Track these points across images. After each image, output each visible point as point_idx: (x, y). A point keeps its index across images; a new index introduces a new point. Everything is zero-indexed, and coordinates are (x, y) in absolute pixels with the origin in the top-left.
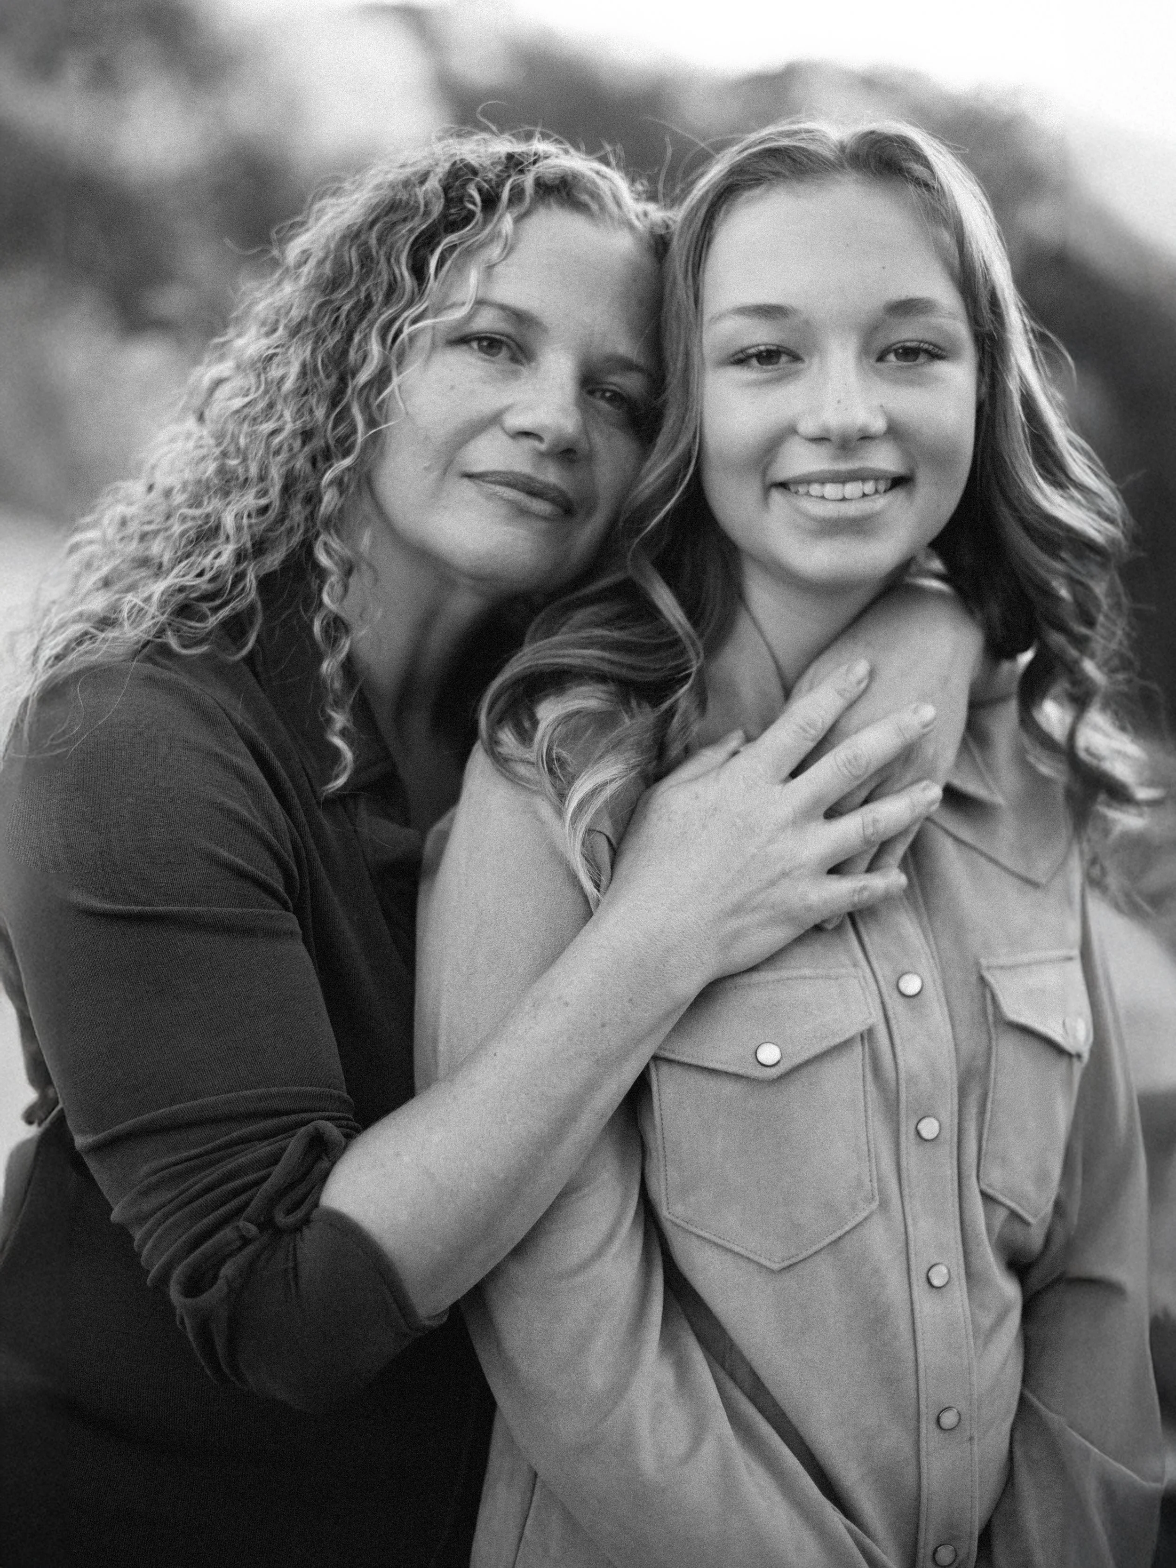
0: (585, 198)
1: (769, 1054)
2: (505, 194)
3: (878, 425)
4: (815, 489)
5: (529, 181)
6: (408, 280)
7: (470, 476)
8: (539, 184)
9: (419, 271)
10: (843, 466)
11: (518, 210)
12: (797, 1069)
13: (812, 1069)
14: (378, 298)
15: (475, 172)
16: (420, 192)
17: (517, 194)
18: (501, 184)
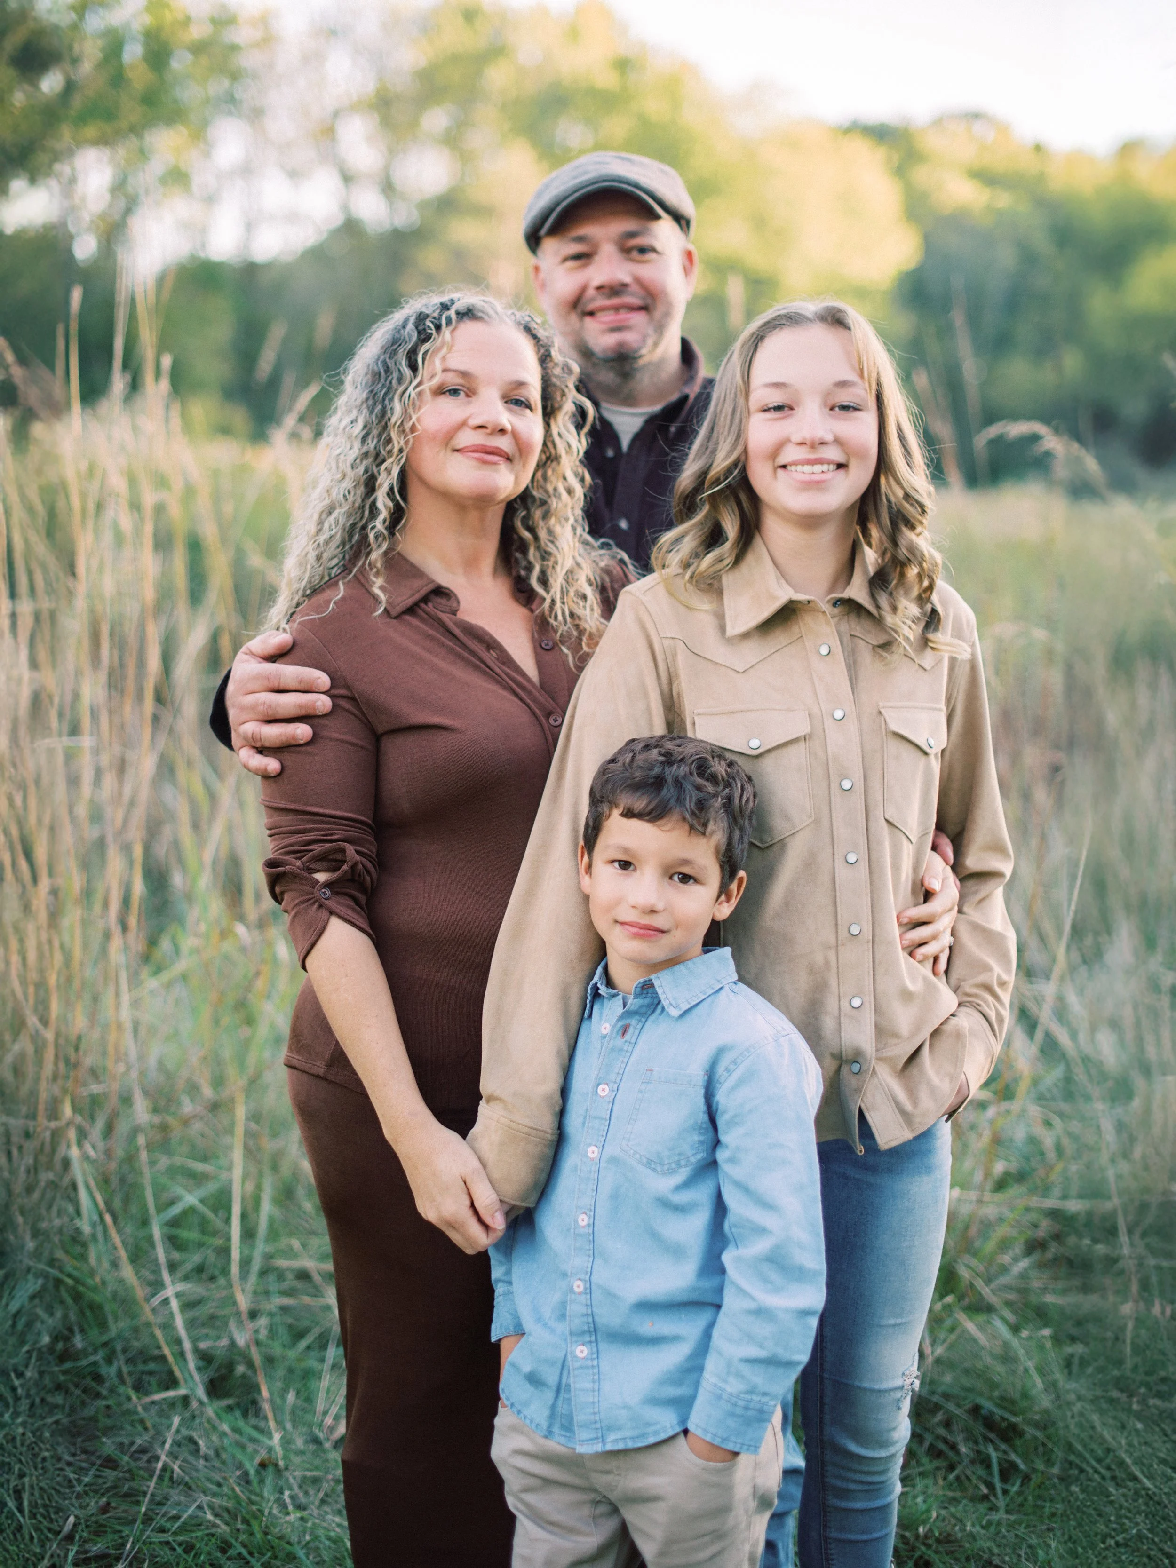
0: (480, 314)
1: (755, 743)
2: (444, 322)
3: (829, 438)
4: (799, 468)
5: (452, 313)
6: (407, 372)
7: (457, 451)
8: (458, 313)
9: (414, 367)
10: (812, 456)
11: (451, 328)
12: (768, 751)
13: (779, 751)
14: (394, 382)
15: (428, 316)
16: (405, 333)
17: (449, 321)
18: (440, 319)
